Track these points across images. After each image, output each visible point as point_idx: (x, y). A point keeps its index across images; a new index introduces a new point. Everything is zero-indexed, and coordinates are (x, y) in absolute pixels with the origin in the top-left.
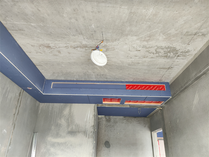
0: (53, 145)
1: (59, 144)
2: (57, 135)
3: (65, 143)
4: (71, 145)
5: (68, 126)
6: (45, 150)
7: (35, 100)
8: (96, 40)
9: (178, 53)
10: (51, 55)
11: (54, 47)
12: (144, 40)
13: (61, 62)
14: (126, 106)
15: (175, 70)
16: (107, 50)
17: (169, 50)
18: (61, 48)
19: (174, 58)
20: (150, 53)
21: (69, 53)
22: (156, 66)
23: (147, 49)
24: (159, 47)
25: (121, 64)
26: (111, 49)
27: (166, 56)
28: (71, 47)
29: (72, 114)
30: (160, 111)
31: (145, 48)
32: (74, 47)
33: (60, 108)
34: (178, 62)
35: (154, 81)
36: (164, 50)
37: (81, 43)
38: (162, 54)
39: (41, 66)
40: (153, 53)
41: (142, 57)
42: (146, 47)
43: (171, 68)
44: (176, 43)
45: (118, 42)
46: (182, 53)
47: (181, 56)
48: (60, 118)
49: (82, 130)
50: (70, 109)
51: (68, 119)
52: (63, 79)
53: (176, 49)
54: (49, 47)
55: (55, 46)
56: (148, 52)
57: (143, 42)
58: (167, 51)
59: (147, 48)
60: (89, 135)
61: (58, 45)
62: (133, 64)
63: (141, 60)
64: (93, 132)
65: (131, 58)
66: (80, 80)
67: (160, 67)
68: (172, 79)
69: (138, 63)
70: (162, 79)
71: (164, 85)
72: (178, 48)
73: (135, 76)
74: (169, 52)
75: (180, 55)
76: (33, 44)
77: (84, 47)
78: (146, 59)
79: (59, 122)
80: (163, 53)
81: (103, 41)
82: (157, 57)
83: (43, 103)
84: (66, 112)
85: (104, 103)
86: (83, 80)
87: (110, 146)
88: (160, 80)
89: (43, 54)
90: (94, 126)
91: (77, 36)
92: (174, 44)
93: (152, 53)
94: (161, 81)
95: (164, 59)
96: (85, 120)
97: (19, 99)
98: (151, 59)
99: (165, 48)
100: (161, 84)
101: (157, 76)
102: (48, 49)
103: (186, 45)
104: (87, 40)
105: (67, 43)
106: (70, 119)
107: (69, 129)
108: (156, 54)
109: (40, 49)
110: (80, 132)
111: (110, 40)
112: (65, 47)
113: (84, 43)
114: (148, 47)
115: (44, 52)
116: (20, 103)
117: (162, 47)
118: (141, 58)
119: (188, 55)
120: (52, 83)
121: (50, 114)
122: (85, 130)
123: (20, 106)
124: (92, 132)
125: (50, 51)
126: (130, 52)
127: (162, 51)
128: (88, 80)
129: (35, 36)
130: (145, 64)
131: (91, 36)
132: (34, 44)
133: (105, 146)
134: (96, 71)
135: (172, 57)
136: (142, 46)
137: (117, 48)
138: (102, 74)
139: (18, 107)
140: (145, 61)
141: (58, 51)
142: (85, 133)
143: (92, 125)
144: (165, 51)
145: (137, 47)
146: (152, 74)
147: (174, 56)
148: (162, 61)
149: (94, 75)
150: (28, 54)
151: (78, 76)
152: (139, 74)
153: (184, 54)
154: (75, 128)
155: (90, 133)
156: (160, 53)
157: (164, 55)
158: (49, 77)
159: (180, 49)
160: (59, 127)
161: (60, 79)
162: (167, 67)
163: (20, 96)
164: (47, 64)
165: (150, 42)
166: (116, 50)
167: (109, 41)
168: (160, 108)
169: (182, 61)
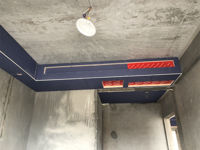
0: (52, 136)
1: (57, 135)
2: (55, 126)
3: (65, 134)
4: (71, 136)
5: (67, 115)
6: (43, 142)
7: (29, 88)
8: (82, 9)
9: (184, 15)
10: (36, 33)
11: (38, 23)
12: (140, 2)
13: (50, 41)
14: (130, 89)
15: (183, 40)
16: (98, 20)
17: (172, 12)
18: (45, 23)
19: (180, 23)
20: (150, 19)
21: (56, 28)
22: (159, 37)
23: (145, 15)
24: (159, 9)
25: (117, 38)
26: (102, 18)
27: (170, 22)
28: (55, 20)
29: (70, 101)
30: (170, 93)
31: (142, 13)
32: (60, 20)
33: (57, 96)
34: (185, 28)
35: (160, 57)
36: (167, 13)
37: (66, 14)
38: (164, 19)
39: (28, 48)
40: (153, 19)
41: (141, 26)
42: (143, 11)
43: (179, 38)
44: (180, 2)
45: (109, 8)
46: (189, 15)
47: (189, 20)
48: (58, 107)
49: (82, 118)
50: (68, 97)
51: (66, 108)
52: (56, 62)
53: (180, 10)
54: (31, 23)
55: (38, 21)
56: (147, 18)
57: (139, 5)
58: (170, 14)
59: (145, 13)
60: (90, 123)
61: (41, 19)
62: (131, 36)
63: (140, 30)
64: (95, 120)
65: (128, 28)
66: (75, 62)
67: (164, 37)
68: (181, 52)
69: (138, 35)
70: (169, 53)
71: (173, 61)
72: (183, 9)
73: (137, 52)
74: (173, 15)
75: (187, 19)
76: (13, 21)
77: (71, 18)
78: (146, 28)
79: (57, 111)
80: (166, 18)
81: (90, 8)
82: (159, 23)
83: (39, 92)
84: (64, 100)
85: (104, 87)
86: (79, 62)
87: (117, 136)
88: (167, 55)
89: (28, 32)
90: (95, 113)
91: (59, 5)
92: (177, 4)
93: (151, 19)
94: (169, 56)
95: (167, 26)
96: (85, 107)
97: (8, 87)
98: (152, 28)
99: (167, 10)
100: (169, 60)
101: (163, 50)
102: (32, 26)
103: (192, 3)
104: (71, 8)
105: (50, 15)
106: (68, 107)
107: (68, 119)
108: (157, 19)
109: (22, 26)
110: (80, 121)
111: (99, 6)
112: (50, 21)
113: (70, 13)
114: (146, 11)
115: (28, 30)
116: (11, 91)
117: (163, 9)
118: (139, 27)
119: (197, 17)
120: (45, 68)
121: (46, 103)
122: (86, 118)
123: (10, 94)
124: (93, 120)
125: (34, 27)
126: (125, 20)
127: (164, 15)
128: (84, 61)
129: (14, 9)
130: (146, 35)
131: (76, 3)
132: (15, 20)
133: (112, 137)
134: (91, 49)
135: (177, 23)
136: (138, 11)
137: (109, 17)
138: (98, 52)
139: (8, 95)
140: (146, 31)
141: (43, 27)
142: (85, 121)
143: (93, 113)
144: (167, 15)
145: (133, 12)
146: (156, 48)
147: (180, 20)
148: (166, 29)
149: (89, 55)
150: (11, 34)
151: (71, 58)
152: (141, 49)
153: (191, 16)
154: (74, 117)
155: (91, 121)
156: (161, 18)
157: (166, 20)
158: (40, 61)
159: (185, 11)
160: (57, 117)
161: (53, 63)
162: (172, 37)
163: (9, 83)
164: (34, 45)
165: (147, 4)
166: (109, 19)
167: (98, 8)
168: (171, 89)
169: (190, 26)
